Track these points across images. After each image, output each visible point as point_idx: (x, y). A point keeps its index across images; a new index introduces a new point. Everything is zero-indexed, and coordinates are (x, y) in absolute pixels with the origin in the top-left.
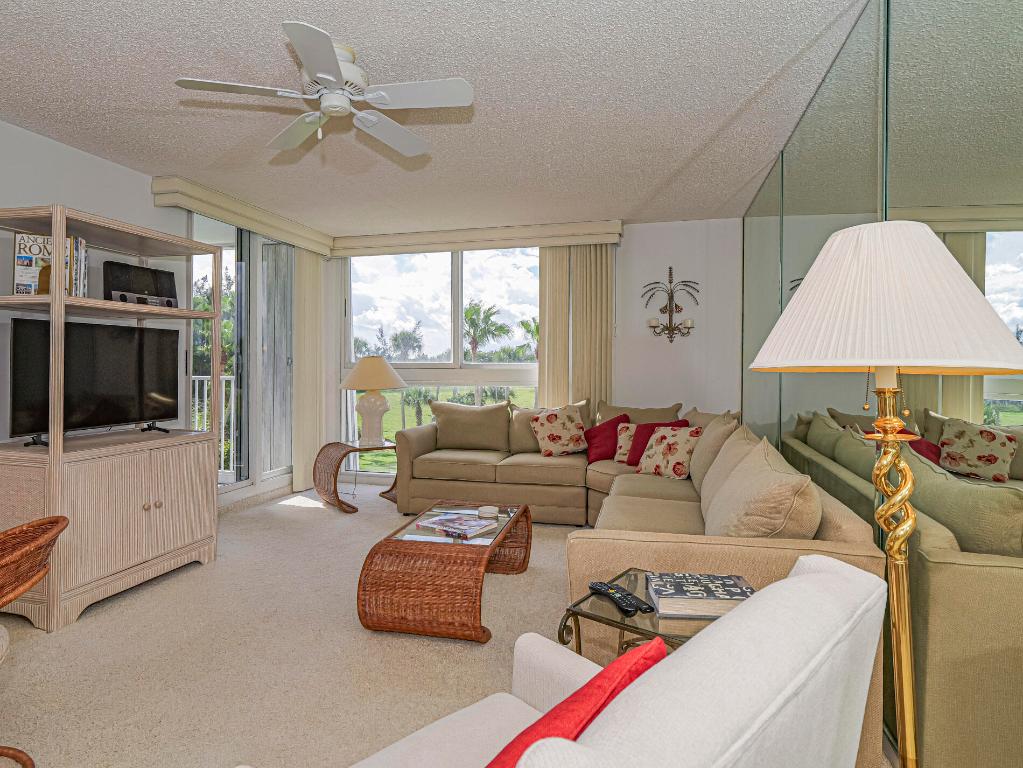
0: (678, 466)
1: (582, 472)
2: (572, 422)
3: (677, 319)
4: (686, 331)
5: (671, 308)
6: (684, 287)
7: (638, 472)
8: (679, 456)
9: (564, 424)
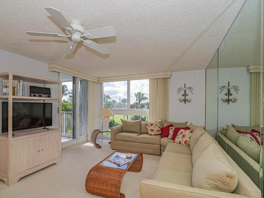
0: (186, 142)
1: (159, 141)
2: (157, 126)
3: (187, 98)
4: (189, 101)
5: (185, 95)
6: (189, 89)
7: (174, 142)
8: (186, 138)
9: (155, 126)
